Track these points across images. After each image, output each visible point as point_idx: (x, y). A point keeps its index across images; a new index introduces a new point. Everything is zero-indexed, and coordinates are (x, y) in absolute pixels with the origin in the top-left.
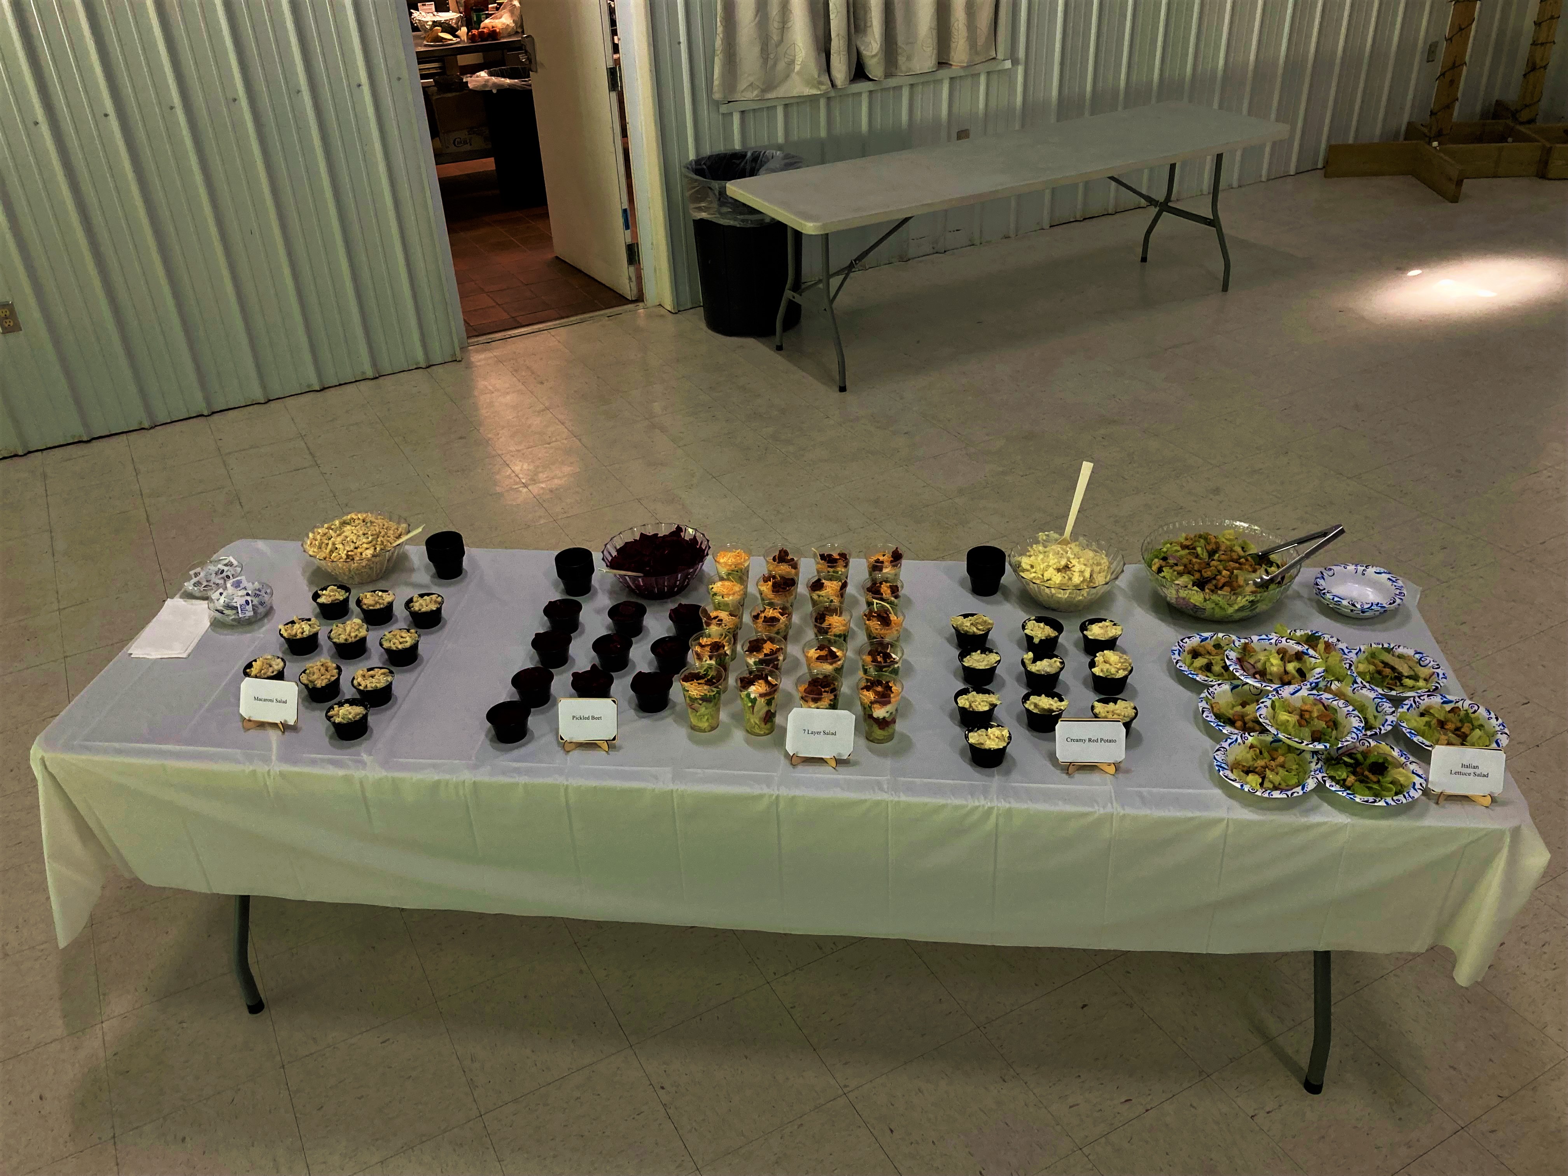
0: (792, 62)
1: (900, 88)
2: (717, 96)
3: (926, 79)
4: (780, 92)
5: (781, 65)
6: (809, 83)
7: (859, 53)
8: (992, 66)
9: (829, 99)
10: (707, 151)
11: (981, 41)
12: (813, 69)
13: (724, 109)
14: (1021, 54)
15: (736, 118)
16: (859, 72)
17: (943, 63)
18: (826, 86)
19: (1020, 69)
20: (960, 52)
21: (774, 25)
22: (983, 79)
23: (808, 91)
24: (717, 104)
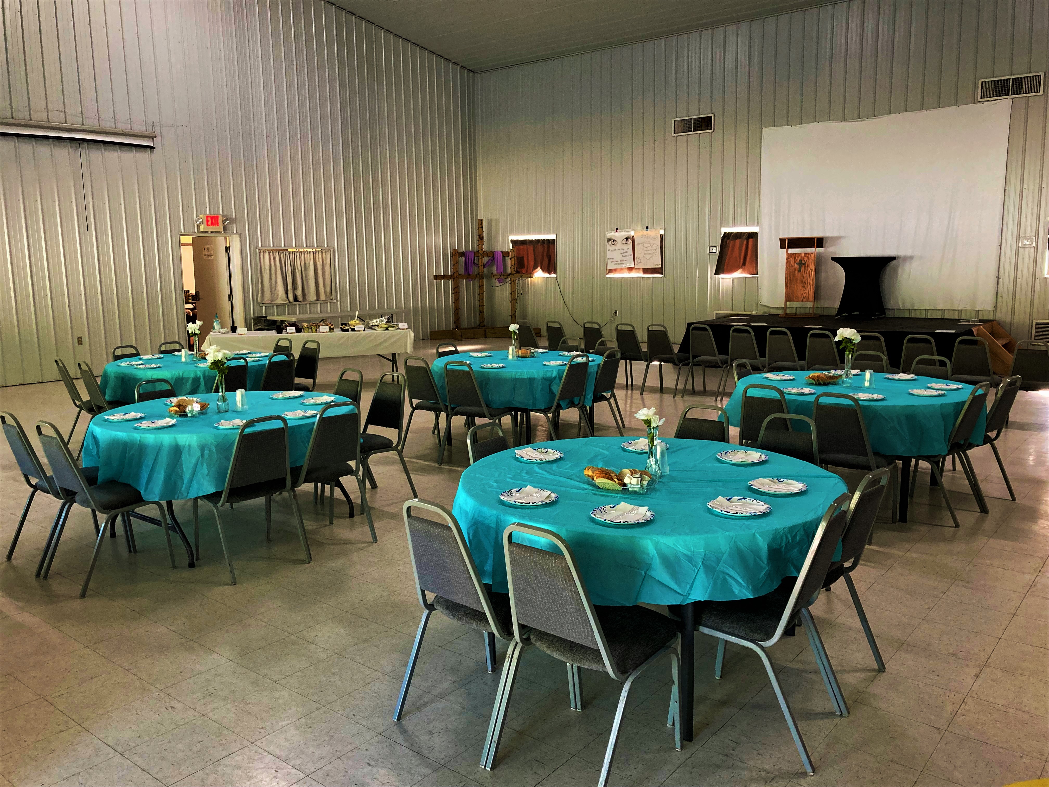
0: (278, 295)
1: (306, 304)
2: (259, 301)
3: (312, 303)
4: (276, 302)
5: (275, 296)
6: (283, 300)
7: (295, 295)
8: (331, 301)
9: (288, 305)
10: (256, 316)
11: (328, 294)
12: (284, 296)
13: (261, 305)
14: (339, 299)
15: (264, 308)
16: (296, 299)
17: (318, 299)
18: (288, 301)
19: (339, 303)
20: (322, 297)
21: (273, 286)
22: (329, 304)
23: (283, 302)
24: (259, 303)
